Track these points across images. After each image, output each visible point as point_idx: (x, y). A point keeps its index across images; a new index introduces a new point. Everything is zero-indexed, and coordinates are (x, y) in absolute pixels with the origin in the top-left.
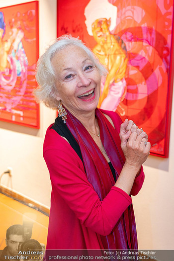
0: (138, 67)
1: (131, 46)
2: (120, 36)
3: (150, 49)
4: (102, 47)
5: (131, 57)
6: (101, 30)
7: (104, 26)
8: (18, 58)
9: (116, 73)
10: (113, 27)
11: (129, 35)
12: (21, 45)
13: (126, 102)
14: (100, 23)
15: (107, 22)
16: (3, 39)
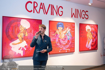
0: (94, 37)
1: (93, 34)
2: (91, 32)
5: (93, 35)
8: (68, 35)
9: (91, 38)
10: (90, 31)
12: (69, 32)
13: (92, 42)
14: (88, 30)
15: (90, 30)
16: (63, 30)
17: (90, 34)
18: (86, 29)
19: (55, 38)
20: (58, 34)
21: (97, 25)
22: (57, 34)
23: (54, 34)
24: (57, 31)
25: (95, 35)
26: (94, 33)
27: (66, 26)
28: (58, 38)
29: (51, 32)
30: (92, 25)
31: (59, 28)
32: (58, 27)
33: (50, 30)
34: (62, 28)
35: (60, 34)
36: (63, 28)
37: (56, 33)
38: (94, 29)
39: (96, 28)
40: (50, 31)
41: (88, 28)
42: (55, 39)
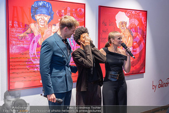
0: (136, 42)
1: (134, 34)
3: (140, 35)
4: (123, 33)
6: (123, 26)
7: (124, 25)
11: (133, 30)
14: (122, 23)
15: (126, 23)
16: (50, 23)
17: (127, 33)
18: (118, 22)
19: (25, 46)
20: (36, 35)
21: (145, 13)
22: (32, 35)
23: (22, 35)
24: (32, 26)
25: (139, 37)
26: (136, 31)
27: (60, 12)
28: (36, 44)
29: (13, 26)
30: (133, 12)
31: (38, 17)
32: (36, 13)
33: (10, 22)
34: (47, 18)
35: (43, 34)
36: (51, 18)
37: (29, 31)
38: (136, 23)
39: (143, 19)
40: (10, 25)
41: (121, 18)
42: (27, 49)
